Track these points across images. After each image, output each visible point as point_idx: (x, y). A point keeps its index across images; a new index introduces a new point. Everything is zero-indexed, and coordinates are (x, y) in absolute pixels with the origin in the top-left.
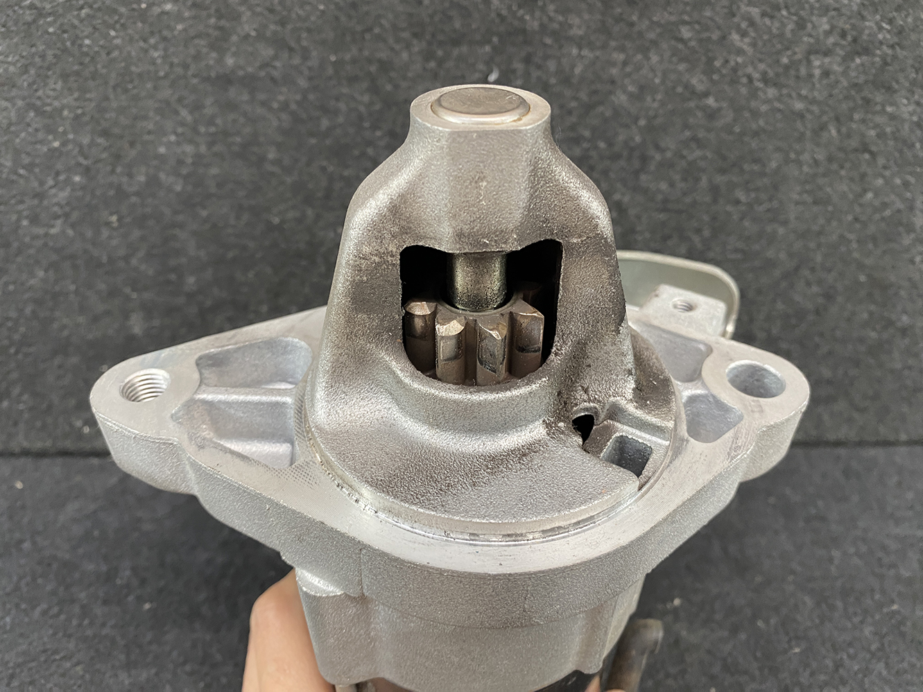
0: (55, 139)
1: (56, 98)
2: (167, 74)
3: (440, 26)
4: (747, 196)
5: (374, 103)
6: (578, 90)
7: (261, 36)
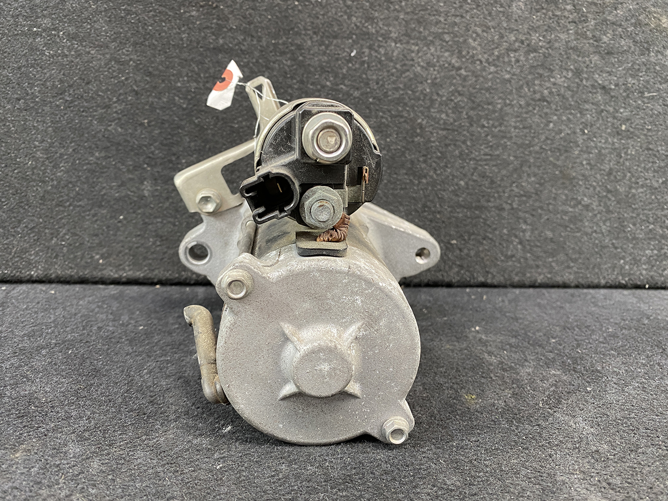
0: (123, 76)
1: (127, 55)
2: (188, 45)
3: (327, 29)
4: (488, 123)
5: (293, 66)
6: (396, 64)
7: (238, 29)
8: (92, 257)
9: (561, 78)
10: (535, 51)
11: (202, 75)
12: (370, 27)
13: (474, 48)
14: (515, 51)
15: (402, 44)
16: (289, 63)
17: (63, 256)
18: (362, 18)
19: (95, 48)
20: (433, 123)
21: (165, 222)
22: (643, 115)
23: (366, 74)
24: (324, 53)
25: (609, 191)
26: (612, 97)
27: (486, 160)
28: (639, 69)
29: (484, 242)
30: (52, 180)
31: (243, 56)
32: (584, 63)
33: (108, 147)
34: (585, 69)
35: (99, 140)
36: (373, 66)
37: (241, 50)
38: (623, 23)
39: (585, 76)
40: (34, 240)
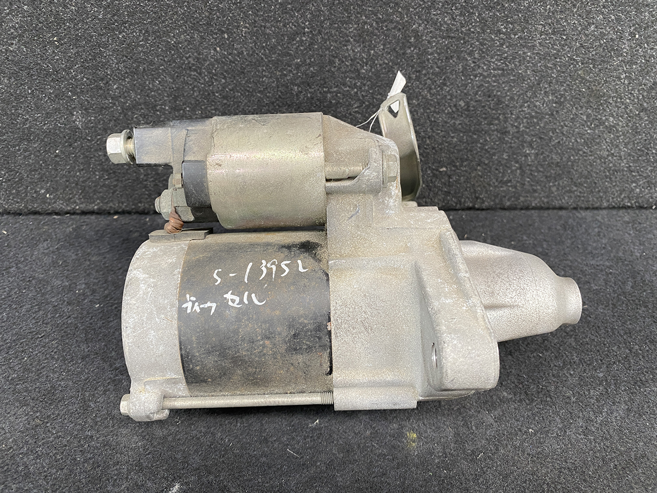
8: (37, 192)
20: (432, 29)
27: (494, 76)
29: (479, 168)
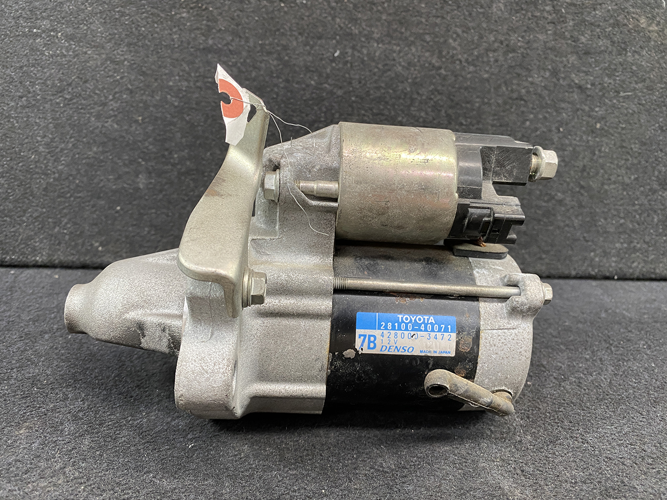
0: (118, 76)
1: (122, 55)
2: (179, 46)
3: (312, 30)
4: (466, 121)
5: (279, 65)
6: (378, 63)
7: (227, 30)
8: (92, 245)
9: (538, 78)
10: (514, 51)
11: (193, 75)
12: (353, 28)
13: (454, 49)
14: (495, 51)
15: (384, 44)
16: (275, 63)
17: (66, 243)
18: (346, 19)
19: (92, 48)
21: (159, 212)
22: (617, 114)
23: (349, 74)
24: (309, 54)
25: (582, 187)
26: (588, 96)
28: (615, 69)
30: (54, 173)
31: (231, 56)
32: (562, 62)
33: (105, 143)
34: (562, 69)
35: (97, 136)
36: (356, 66)
37: (230, 50)
38: (601, 24)
39: (563, 75)
40: (39, 228)
